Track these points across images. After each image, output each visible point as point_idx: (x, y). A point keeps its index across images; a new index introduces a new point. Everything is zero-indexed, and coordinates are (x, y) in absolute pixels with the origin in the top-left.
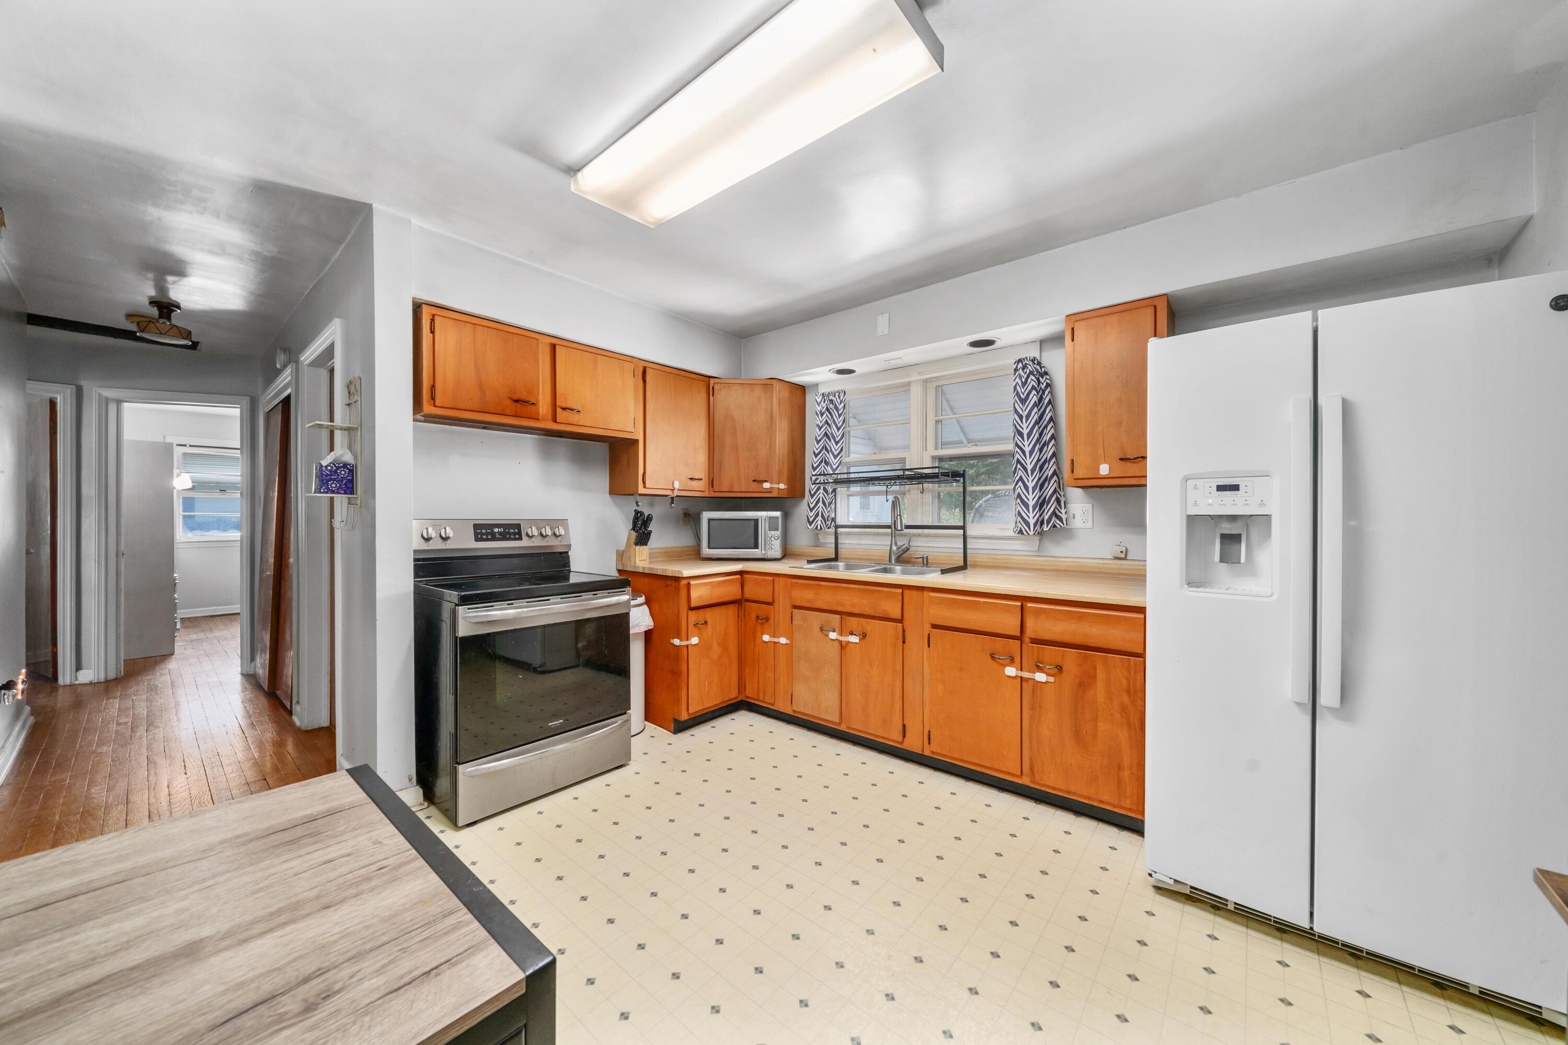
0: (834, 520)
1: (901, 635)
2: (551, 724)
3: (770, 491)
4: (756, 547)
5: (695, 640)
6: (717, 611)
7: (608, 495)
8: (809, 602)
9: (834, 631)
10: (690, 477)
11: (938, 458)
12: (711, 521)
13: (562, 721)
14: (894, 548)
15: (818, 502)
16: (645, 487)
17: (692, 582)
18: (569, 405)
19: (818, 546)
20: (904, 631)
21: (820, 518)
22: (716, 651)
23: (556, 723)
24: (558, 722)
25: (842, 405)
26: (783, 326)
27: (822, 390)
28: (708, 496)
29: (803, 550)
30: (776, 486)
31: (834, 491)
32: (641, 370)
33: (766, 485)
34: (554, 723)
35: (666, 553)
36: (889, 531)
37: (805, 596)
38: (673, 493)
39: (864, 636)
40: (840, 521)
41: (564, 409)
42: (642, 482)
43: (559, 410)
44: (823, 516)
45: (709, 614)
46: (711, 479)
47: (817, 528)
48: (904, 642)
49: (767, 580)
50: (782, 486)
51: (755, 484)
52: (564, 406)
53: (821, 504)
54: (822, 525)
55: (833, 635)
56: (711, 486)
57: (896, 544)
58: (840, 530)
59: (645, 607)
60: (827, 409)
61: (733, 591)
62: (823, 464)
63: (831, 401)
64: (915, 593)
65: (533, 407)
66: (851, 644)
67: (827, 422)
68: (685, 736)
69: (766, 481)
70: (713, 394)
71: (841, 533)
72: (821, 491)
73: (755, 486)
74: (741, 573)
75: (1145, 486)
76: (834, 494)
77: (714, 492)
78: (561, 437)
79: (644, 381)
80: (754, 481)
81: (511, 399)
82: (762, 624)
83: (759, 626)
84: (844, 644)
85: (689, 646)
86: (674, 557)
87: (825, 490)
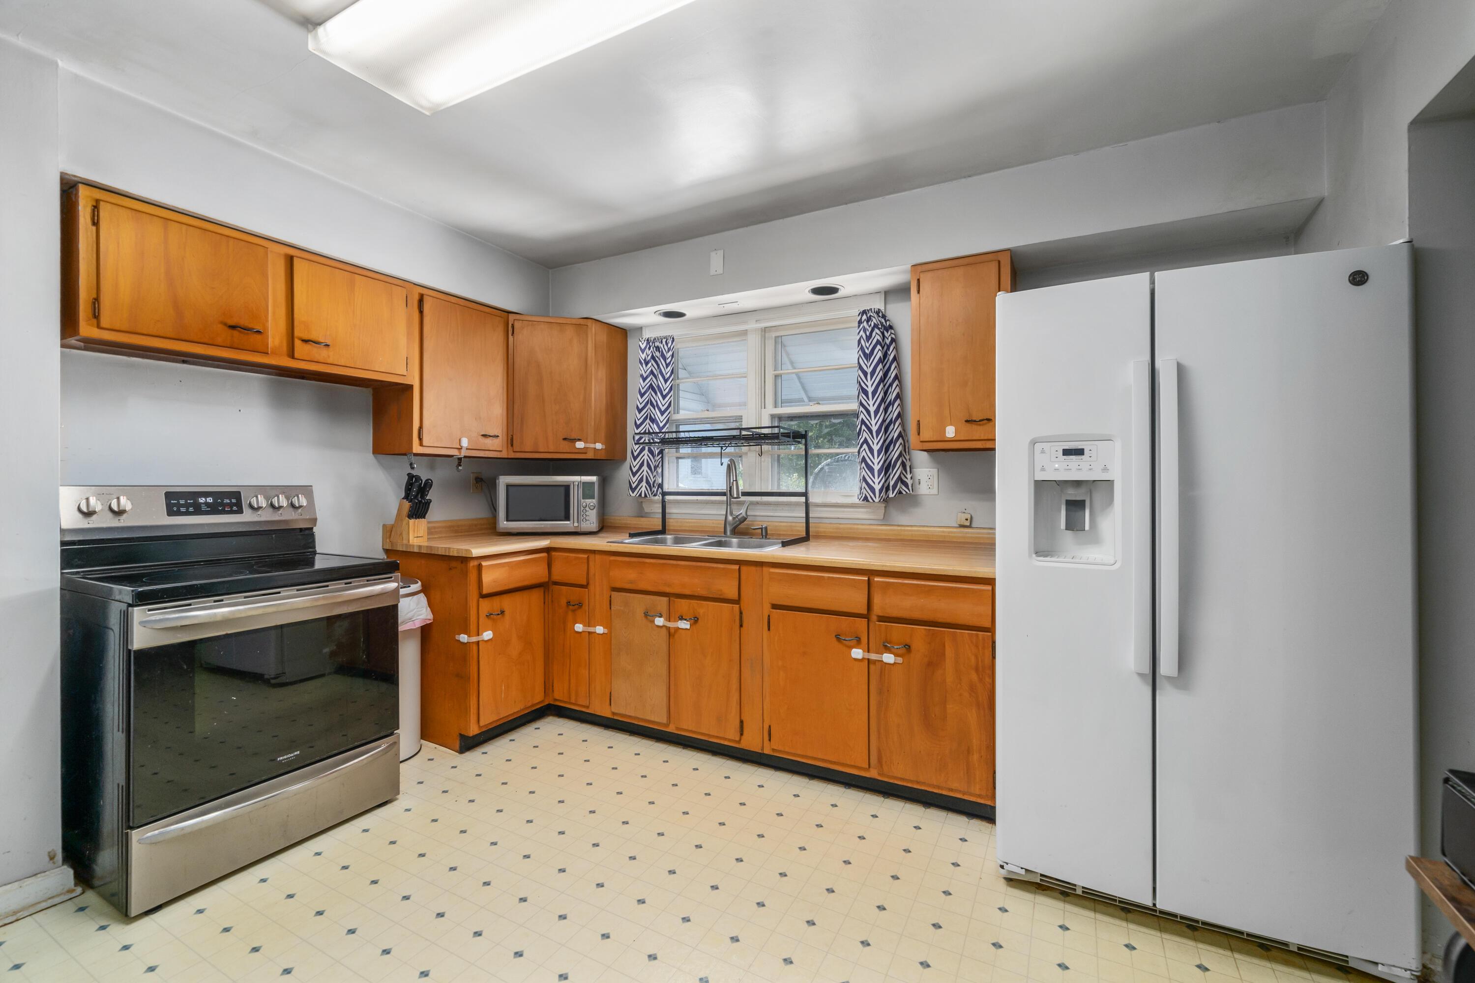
0: (661, 486)
1: (738, 618)
2: (281, 758)
3: (584, 451)
4: (567, 518)
5: (488, 635)
6: (518, 597)
7: (372, 455)
8: (631, 583)
9: (661, 617)
10: (483, 433)
11: (778, 417)
12: (510, 488)
13: (298, 752)
14: (730, 518)
15: (642, 465)
16: (421, 444)
17: (484, 563)
18: (313, 336)
19: (642, 517)
20: (741, 613)
21: (644, 484)
22: (515, 647)
23: (289, 755)
24: (292, 755)
25: (670, 353)
26: (599, 258)
27: (647, 334)
28: (506, 457)
29: (625, 522)
30: (592, 446)
31: (661, 452)
32: (416, 298)
33: (580, 445)
35: (450, 527)
36: (724, 498)
37: (627, 576)
38: (460, 453)
39: (695, 620)
40: (666, 488)
41: (306, 341)
42: (417, 439)
43: (298, 343)
44: (648, 482)
45: (506, 602)
46: (510, 435)
47: (640, 495)
48: (741, 626)
49: (582, 558)
50: (599, 446)
51: (566, 442)
52: (306, 337)
53: (645, 468)
54: (646, 492)
55: (659, 621)
56: (510, 445)
57: (731, 514)
58: (668, 498)
59: (422, 597)
60: (653, 357)
61: (538, 573)
62: (648, 421)
63: (658, 348)
64: (753, 569)
65: (258, 336)
66: (681, 630)
67: (652, 372)
68: (475, 757)
69: (579, 440)
70: (513, 333)
71: (671, 502)
72: (646, 452)
73: (565, 446)
74: (548, 550)
75: (994, 449)
76: (660, 456)
77: (514, 452)
78: (303, 378)
79: (421, 312)
80: (565, 439)
81: (225, 324)
82: (574, 611)
83: (570, 613)
84: (672, 631)
85: (480, 643)
86: (462, 532)
87: (651, 451)
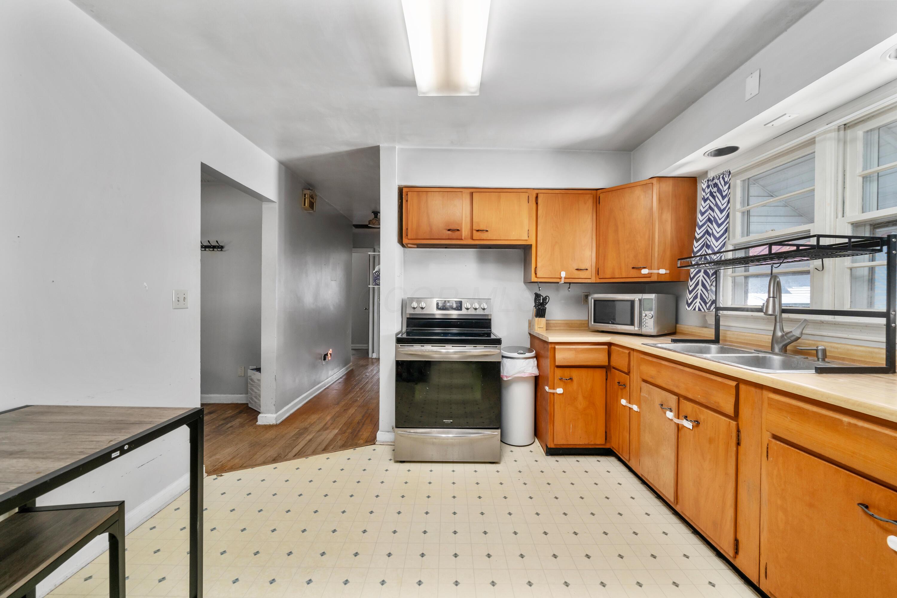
0: (714, 302)
1: (734, 434)
2: (445, 421)
3: (650, 275)
4: (632, 324)
5: (560, 391)
6: (583, 372)
7: (523, 283)
9: (671, 411)
10: (577, 268)
12: (597, 302)
13: (452, 421)
14: (779, 334)
15: (697, 284)
16: (536, 277)
17: (557, 347)
18: (481, 228)
19: (706, 327)
20: (738, 431)
21: (698, 300)
22: (581, 403)
23: (448, 421)
24: (449, 421)
25: (727, 186)
27: (711, 175)
28: (595, 282)
29: (691, 330)
30: (656, 271)
31: (715, 273)
32: (535, 196)
33: (645, 271)
34: (447, 421)
35: (567, 324)
36: (762, 314)
37: (650, 371)
38: (561, 281)
39: (697, 423)
40: (721, 304)
41: (478, 231)
42: (534, 274)
43: (474, 232)
44: (702, 298)
45: (575, 373)
46: (597, 268)
47: (695, 309)
48: (738, 444)
50: (662, 271)
51: (635, 270)
52: (477, 229)
53: (700, 287)
54: (701, 307)
55: (670, 415)
56: (597, 274)
57: (782, 330)
58: (721, 312)
59: (535, 359)
60: (711, 194)
61: (601, 358)
62: (705, 247)
63: (716, 185)
65: (457, 233)
66: (686, 428)
67: (710, 208)
68: (552, 460)
69: (644, 268)
70: (599, 203)
71: (726, 316)
72: (702, 274)
73: (634, 273)
74: (610, 345)
76: (715, 276)
77: (600, 278)
78: (490, 248)
79: (537, 203)
80: (633, 268)
81: (446, 230)
82: (622, 389)
83: (620, 391)
84: (680, 426)
85: (555, 394)
86: (574, 327)
87: (706, 273)
